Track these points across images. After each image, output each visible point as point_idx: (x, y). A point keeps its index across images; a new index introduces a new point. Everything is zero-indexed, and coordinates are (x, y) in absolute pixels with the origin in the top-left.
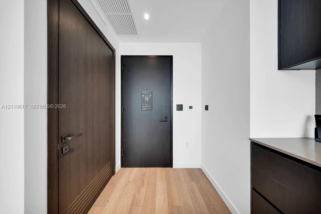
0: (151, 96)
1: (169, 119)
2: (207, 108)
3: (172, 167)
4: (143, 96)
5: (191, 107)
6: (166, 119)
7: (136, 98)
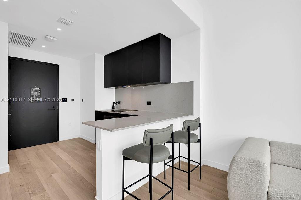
0: (39, 91)
1: (55, 108)
2: (83, 100)
3: (58, 141)
4: (32, 91)
5: (73, 100)
6: (53, 109)
7: (24, 93)
